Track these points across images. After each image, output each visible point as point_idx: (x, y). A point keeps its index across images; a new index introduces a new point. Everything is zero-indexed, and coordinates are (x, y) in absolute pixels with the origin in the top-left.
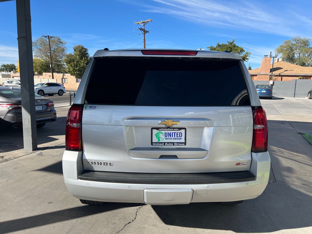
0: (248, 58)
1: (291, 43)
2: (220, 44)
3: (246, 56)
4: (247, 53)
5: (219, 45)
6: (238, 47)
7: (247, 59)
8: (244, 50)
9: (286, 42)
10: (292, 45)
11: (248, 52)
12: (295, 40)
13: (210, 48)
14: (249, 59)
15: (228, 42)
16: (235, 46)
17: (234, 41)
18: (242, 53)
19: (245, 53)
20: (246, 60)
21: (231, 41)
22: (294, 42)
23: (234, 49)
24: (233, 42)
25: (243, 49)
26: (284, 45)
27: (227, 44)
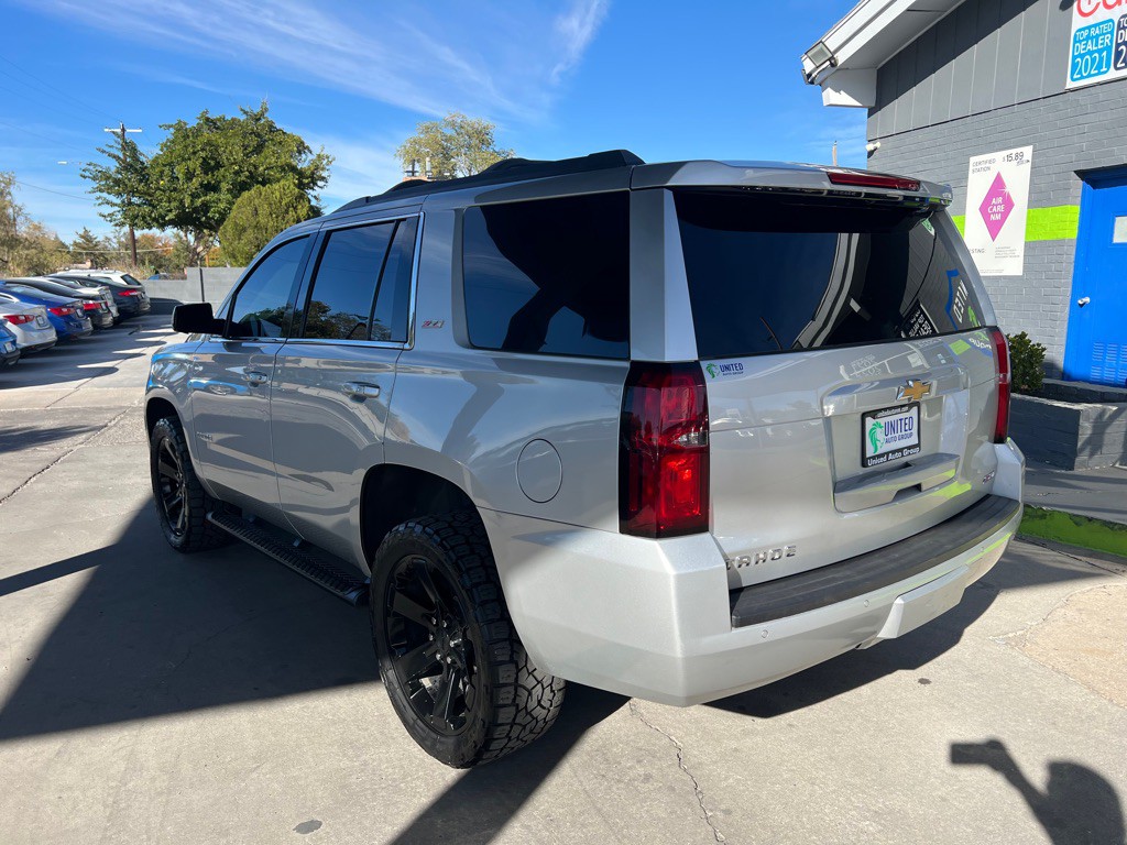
0: (324, 174)
1: (443, 134)
2: (212, 116)
3: (317, 168)
4: (319, 156)
5: (207, 119)
6: (284, 133)
7: (323, 179)
8: (307, 148)
9: (427, 130)
10: (446, 140)
11: (325, 153)
12: (453, 124)
13: (172, 130)
14: (330, 180)
15: (246, 113)
16: (271, 128)
17: (266, 110)
18: (304, 156)
19: (315, 157)
20: (320, 183)
21: (257, 110)
22: (450, 132)
23: (272, 140)
24: (262, 114)
25: (302, 143)
26: (422, 136)
27: (242, 118)
